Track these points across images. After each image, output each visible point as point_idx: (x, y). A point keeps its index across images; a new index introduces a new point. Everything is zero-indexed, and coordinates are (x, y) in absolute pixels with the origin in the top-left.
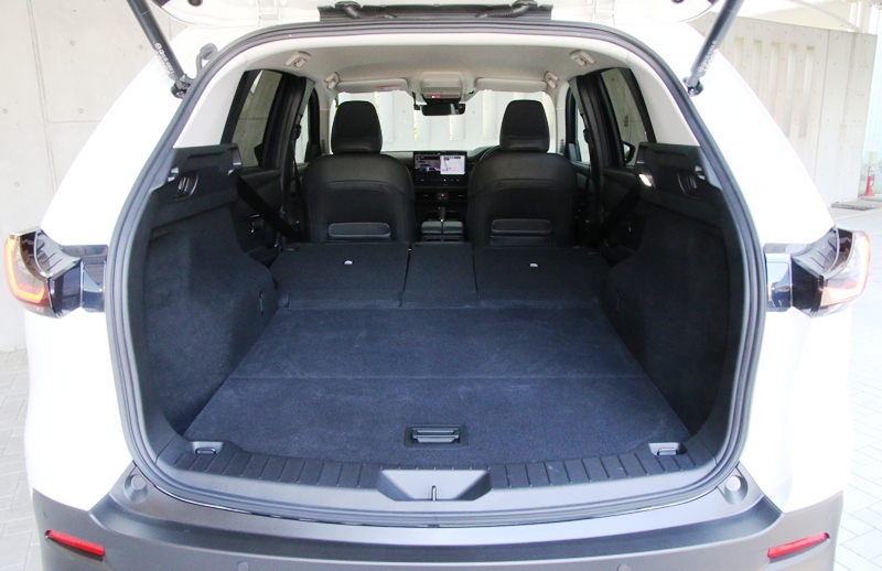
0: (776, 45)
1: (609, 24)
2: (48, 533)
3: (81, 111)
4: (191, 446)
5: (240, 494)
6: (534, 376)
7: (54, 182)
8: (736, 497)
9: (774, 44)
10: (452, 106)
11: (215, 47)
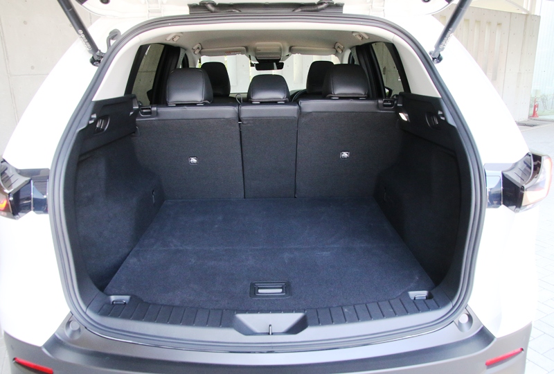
0: (478, 22)
1: (380, 16)
2: (14, 359)
3: (32, 68)
4: (109, 299)
5: (142, 332)
6: (332, 246)
7: (16, 116)
8: (465, 327)
9: (476, 21)
10: (275, 64)
11: (119, 31)
